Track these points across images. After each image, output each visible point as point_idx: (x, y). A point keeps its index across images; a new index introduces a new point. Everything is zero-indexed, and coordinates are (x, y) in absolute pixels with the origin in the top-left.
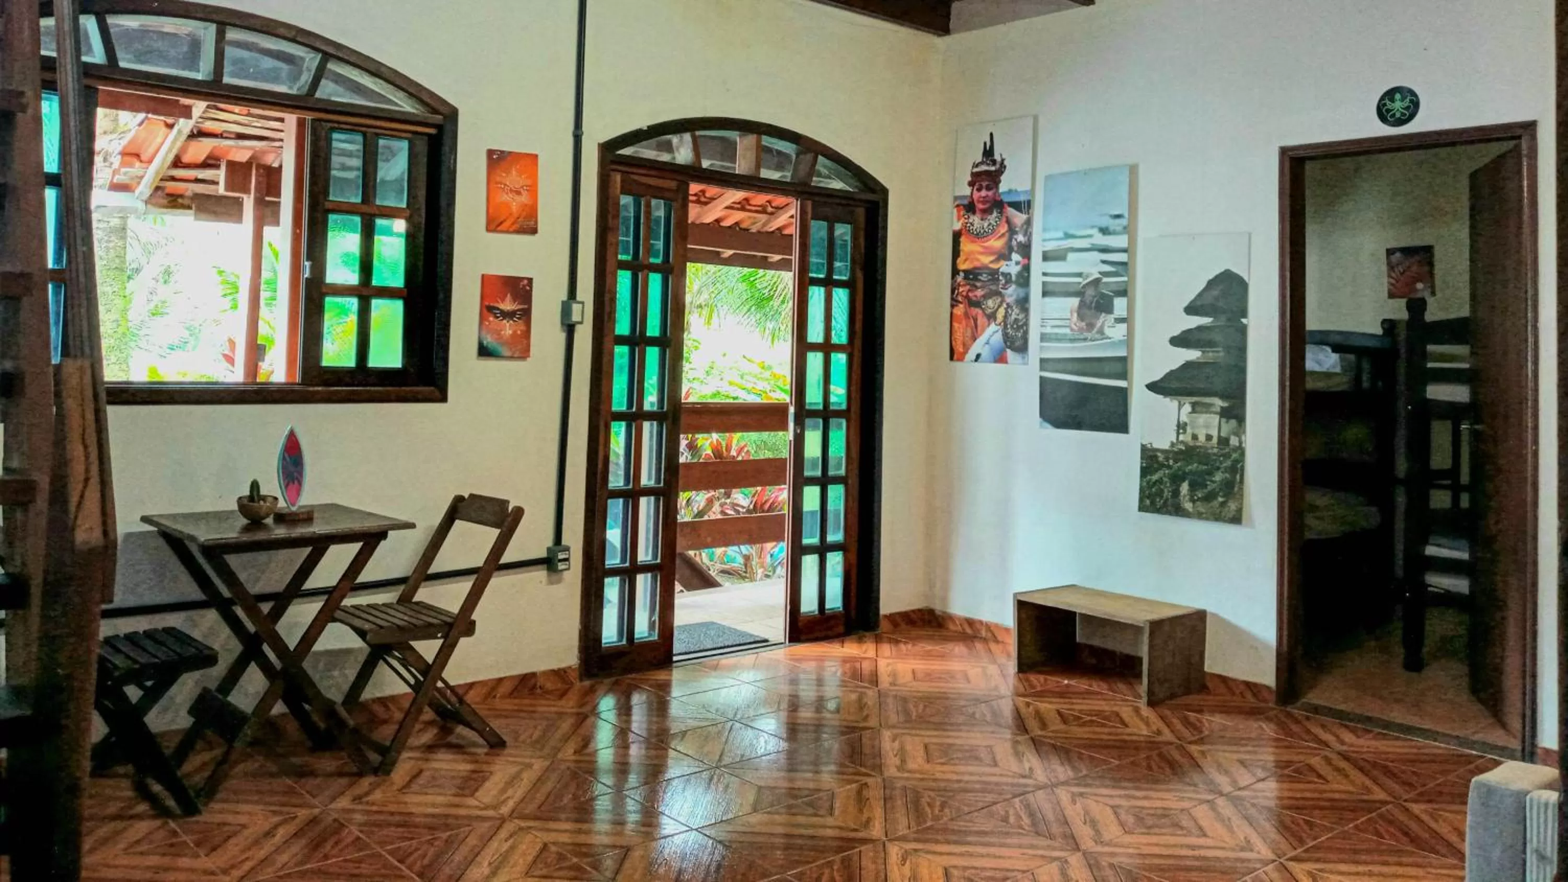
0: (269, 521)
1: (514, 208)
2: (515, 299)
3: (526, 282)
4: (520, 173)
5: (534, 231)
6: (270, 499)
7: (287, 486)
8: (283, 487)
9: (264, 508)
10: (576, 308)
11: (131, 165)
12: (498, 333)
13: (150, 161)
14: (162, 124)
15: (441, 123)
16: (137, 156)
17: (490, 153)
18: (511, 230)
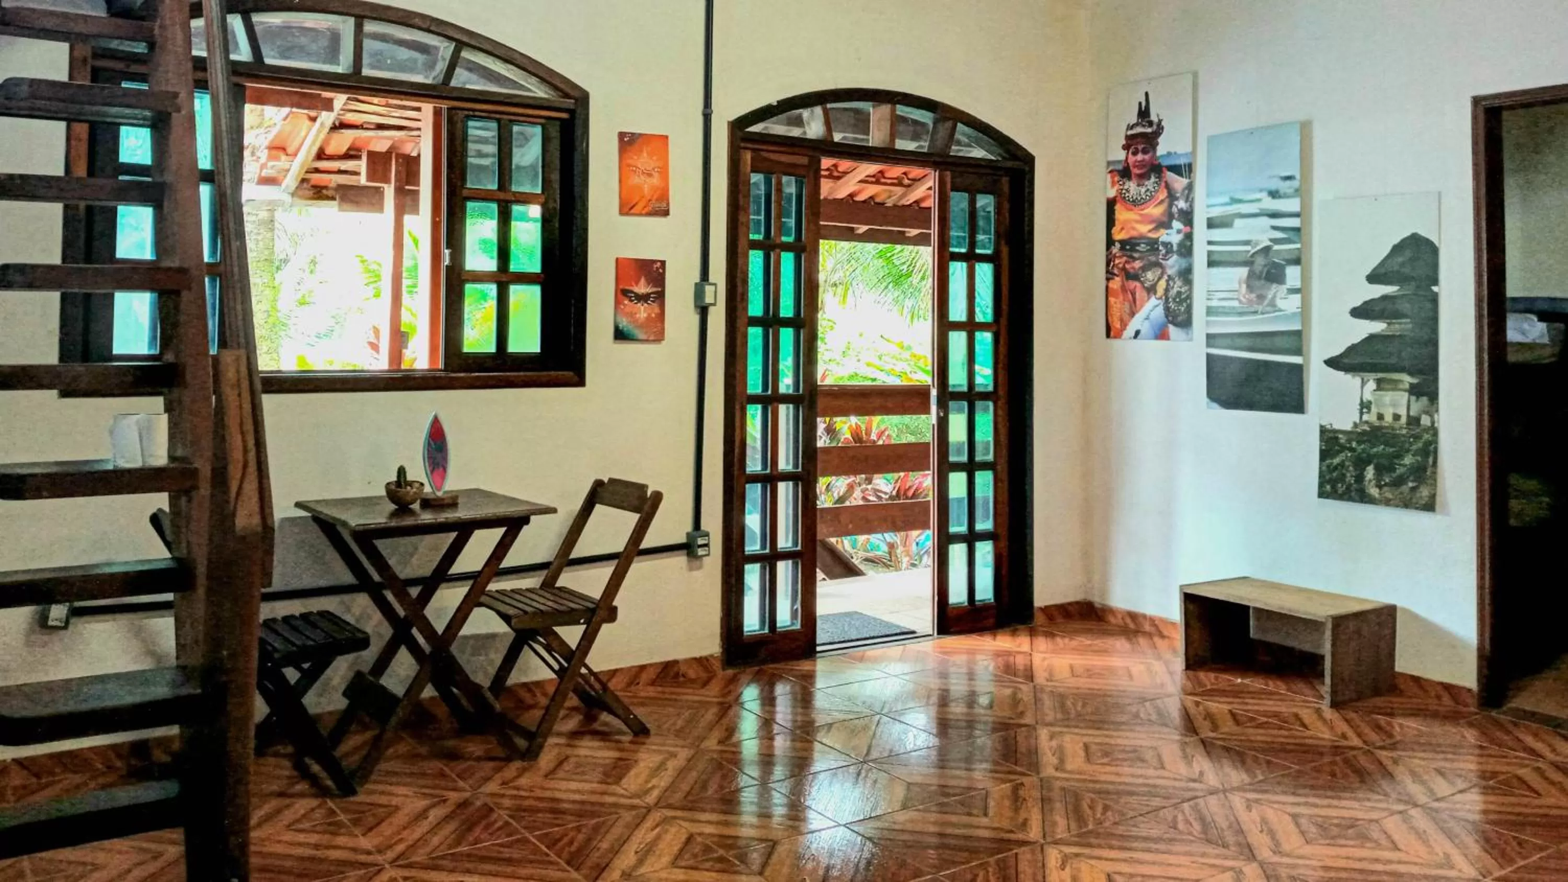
0: (416, 506)
1: (646, 189)
2: (648, 282)
3: (659, 264)
4: (651, 155)
5: (666, 213)
6: (417, 485)
7: (432, 472)
8: (429, 472)
9: (407, 494)
10: (709, 290)
11: (278, 159)
12: (632, 315)
13: (295, 154)
14: (306, 117)
15: (572, 107)
16: (283, 149)
17: (622, 135)
18: (644, 212)
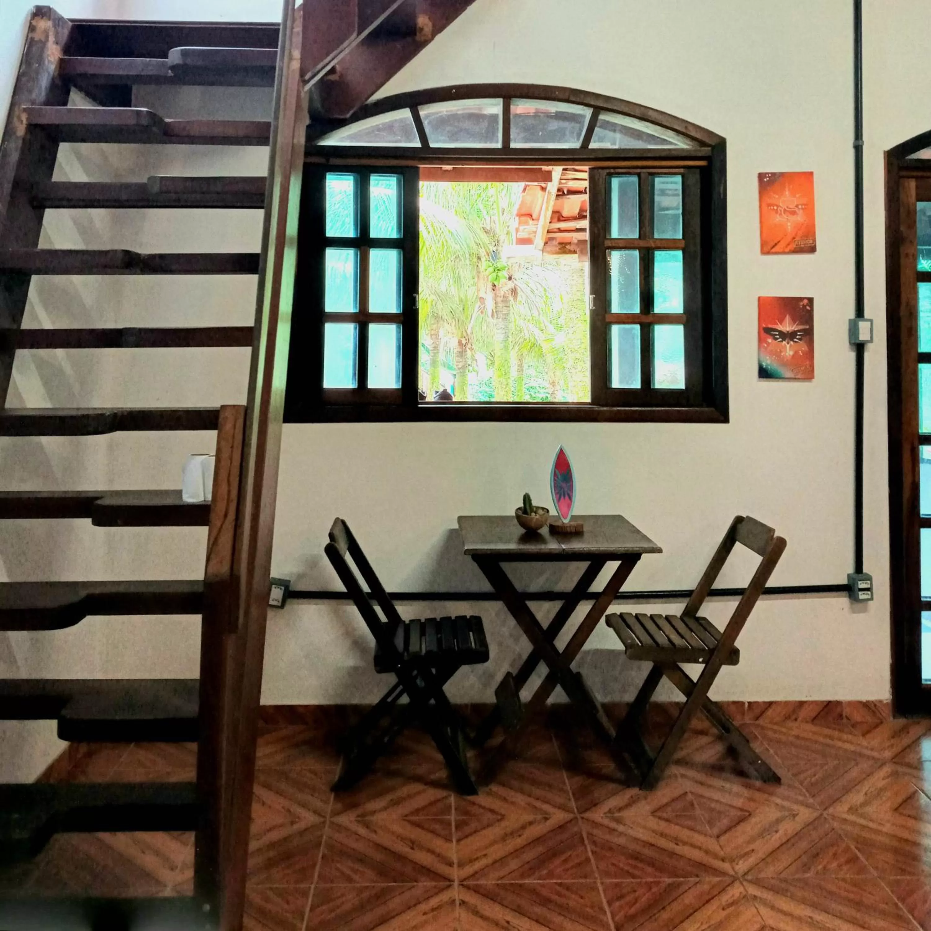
0: (544, 531)
1: (789, 227)
2: (794, 320)
3: (806, 301)
4: (793, 194)
5: (812, 249)
6: (541, 512)
7: (559, 500)
8: (555, 501)
9: (534, 520)
10: (863, 326)
11: (526, 223)
12: (777, 354)
13: (538, 219)
14: (539, 188)
15: (709, 154)
16: (531, 215)
17: (761, 176)
18: (787, 250)
